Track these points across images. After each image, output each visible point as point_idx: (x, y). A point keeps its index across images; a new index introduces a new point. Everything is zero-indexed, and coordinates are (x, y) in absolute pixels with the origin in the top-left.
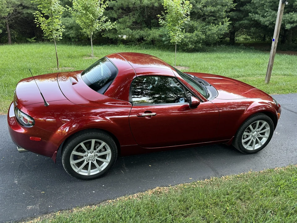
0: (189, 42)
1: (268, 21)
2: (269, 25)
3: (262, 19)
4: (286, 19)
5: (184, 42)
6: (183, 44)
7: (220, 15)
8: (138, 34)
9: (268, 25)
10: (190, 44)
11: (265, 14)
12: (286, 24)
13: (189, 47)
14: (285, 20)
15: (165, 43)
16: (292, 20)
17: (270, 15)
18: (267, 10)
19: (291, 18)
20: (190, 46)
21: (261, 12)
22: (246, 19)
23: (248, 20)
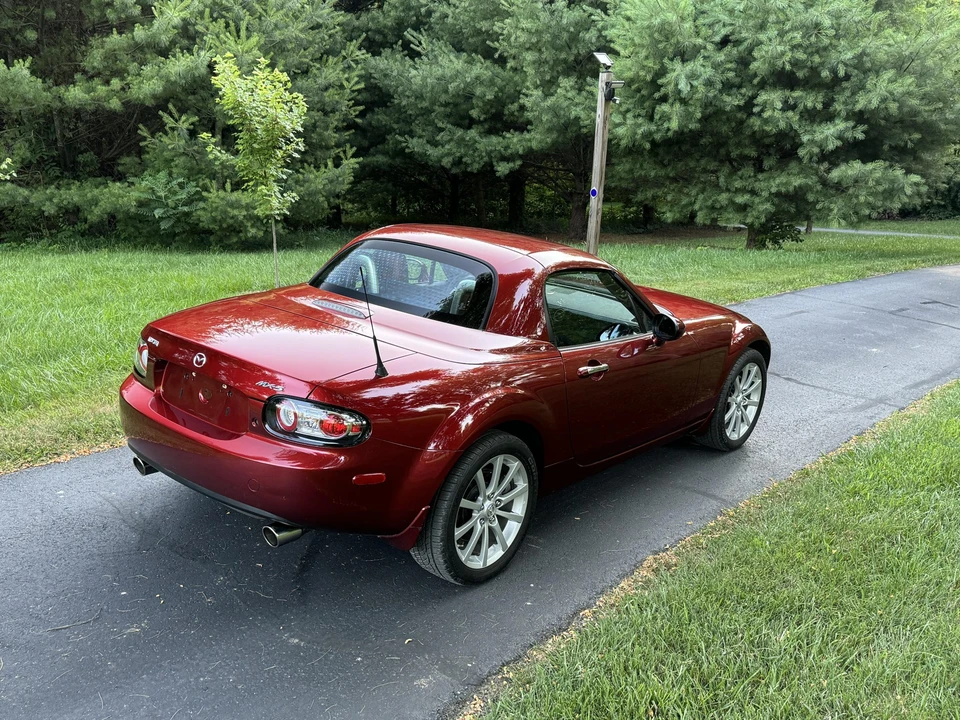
0: (245, 221)
1: (448, 155)
2: (452, 165)
3: (433, 152)
4: (493, 148)
5: (231, 221)
6: (225, 225)
7: (323, 140)
8: (51, 200)
9: (448, 166)
10: (249, 224)
11: (438, 138)
12: (495, 163)
13: (249, 235)
14: (491, 151)
15: (164, 225)
16: (509, 151)
17: (451, 140)
18: (440, 125)
19: (507, 148)
20: (252, 231)
21: (424, 131)
22: (378, 152)
23: (385, 153)
